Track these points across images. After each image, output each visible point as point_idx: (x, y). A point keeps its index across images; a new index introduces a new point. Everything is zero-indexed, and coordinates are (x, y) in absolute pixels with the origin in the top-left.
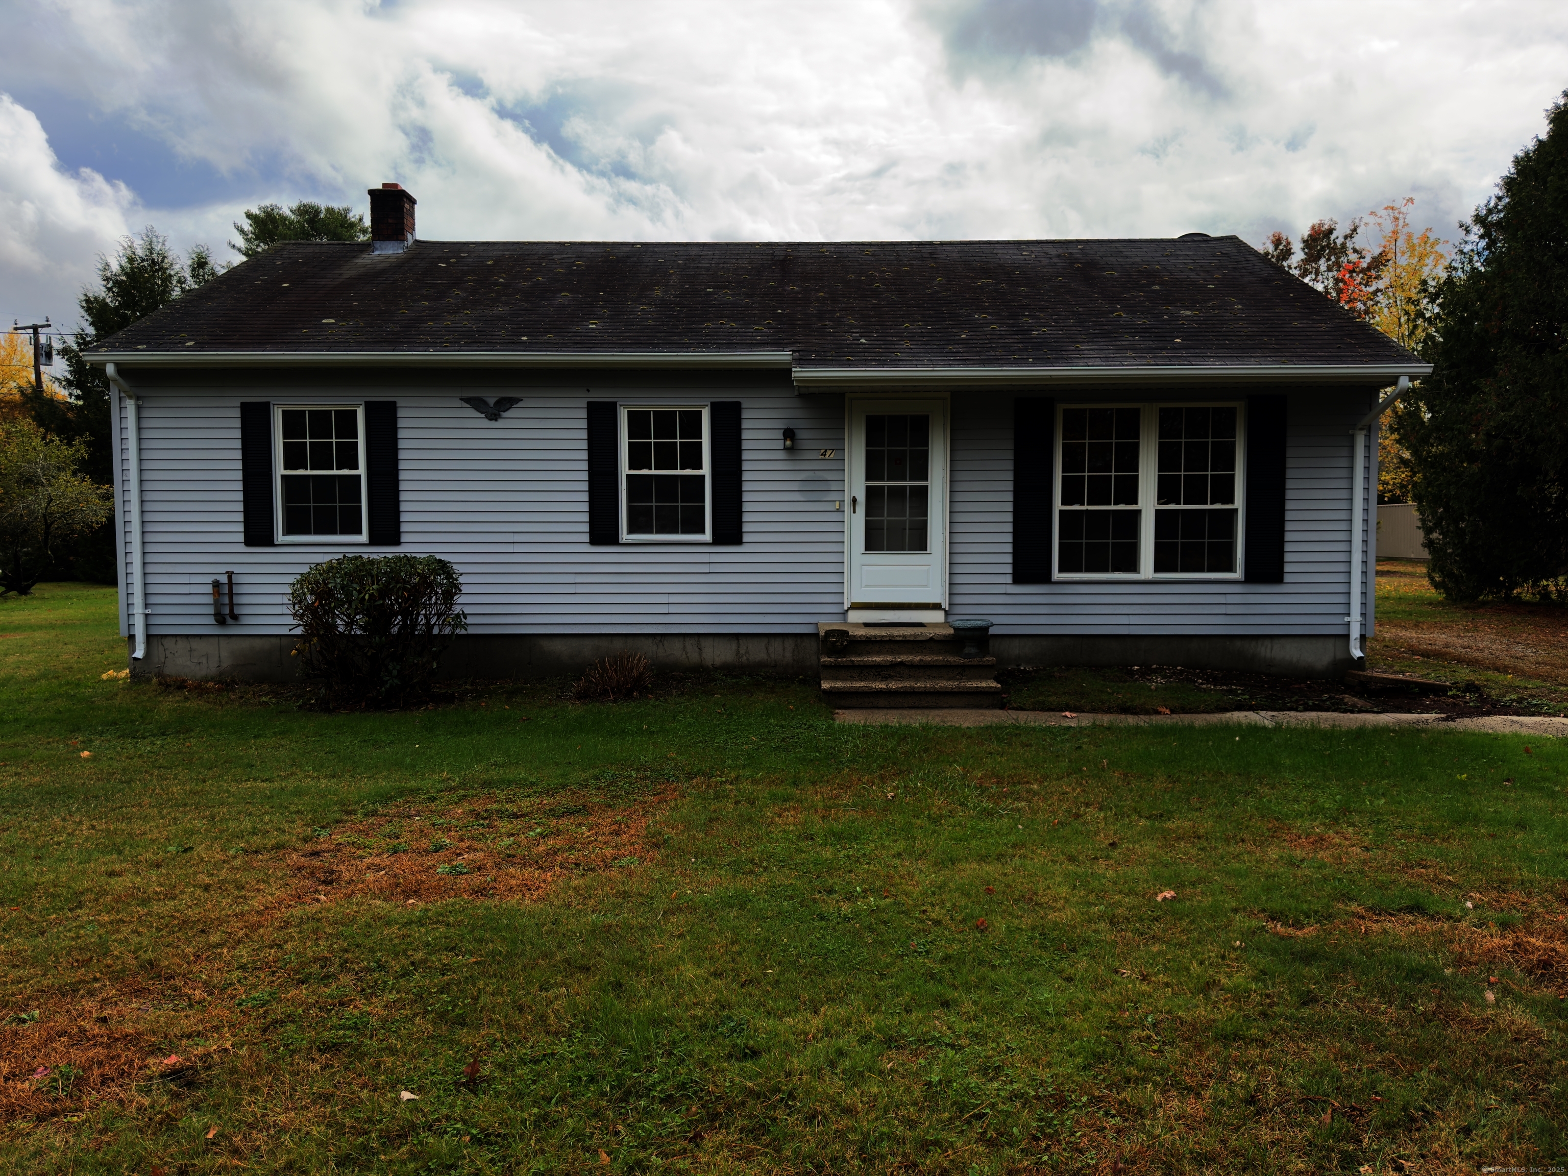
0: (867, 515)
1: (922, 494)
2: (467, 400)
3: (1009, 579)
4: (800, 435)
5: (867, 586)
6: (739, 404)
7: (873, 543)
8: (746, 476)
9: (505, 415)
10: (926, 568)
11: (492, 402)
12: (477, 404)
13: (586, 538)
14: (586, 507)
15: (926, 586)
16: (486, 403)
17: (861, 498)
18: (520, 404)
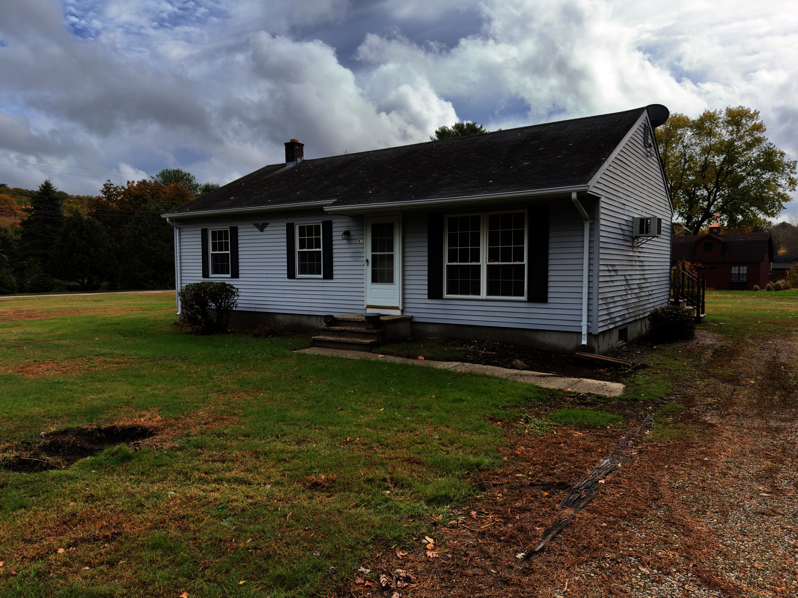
0: (372, 267)
1: (391, 258)
2: (255, 225)
3: (426, 297)
4: (352, 233)
5: (373, 298)
6: (331, 221)
7: (374, 280)
8: (334, 251)
9: (265, 229)
10: (393, 291)
11: (261, 224)
12: (257, 226)
13: (286, 276)
14: (286, 264)
15: (393, 299)
16: (259, 225)
17: (370, 260)
18: (269, 225)
